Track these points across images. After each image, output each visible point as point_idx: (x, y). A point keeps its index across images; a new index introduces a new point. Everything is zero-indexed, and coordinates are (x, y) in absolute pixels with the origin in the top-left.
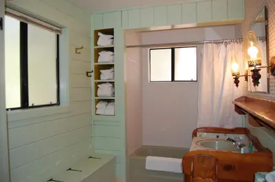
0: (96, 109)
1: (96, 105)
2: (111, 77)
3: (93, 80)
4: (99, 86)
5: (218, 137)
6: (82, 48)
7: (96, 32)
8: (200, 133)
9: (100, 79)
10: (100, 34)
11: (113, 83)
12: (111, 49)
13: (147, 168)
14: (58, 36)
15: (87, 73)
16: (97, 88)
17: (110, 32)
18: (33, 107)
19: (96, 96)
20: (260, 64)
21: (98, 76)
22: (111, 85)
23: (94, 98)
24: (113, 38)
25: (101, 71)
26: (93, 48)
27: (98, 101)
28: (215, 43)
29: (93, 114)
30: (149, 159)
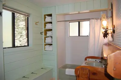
0: (45, 48)
1: (45, 46)
2: (51, 35)
3: (43, 36)
4: (46, 38)
5: (96, 61)
6: (38, 22)
7: (45, 15)
8: (88, 59)
9: (46, 35)
10: (46, 16)
11: (52, 37)
12: (51, 23)
13: (66, 74)
14: (28, 18)
15: (41, 33)
16: (45, 39)
17: (50, 15)
18: (17, 47)
19: (45, 42)
20: (108, 28)
21: (46, 34)
22: (51, 38)
23: (44, 43)
24: (52, 18)
25: (47, 32)
26: (43, 22)
27: (46, 45)
28: (96, 19)
29: (44, 50)
30: (67, 70)
